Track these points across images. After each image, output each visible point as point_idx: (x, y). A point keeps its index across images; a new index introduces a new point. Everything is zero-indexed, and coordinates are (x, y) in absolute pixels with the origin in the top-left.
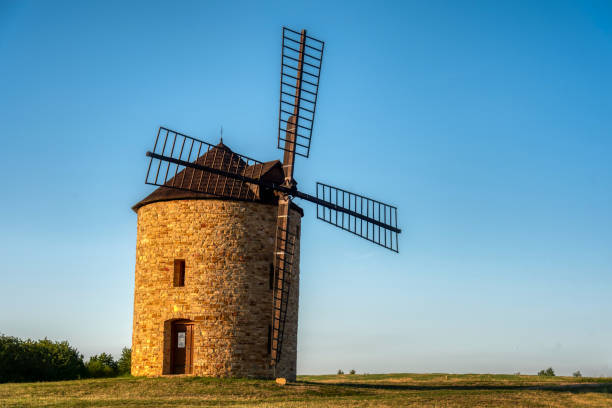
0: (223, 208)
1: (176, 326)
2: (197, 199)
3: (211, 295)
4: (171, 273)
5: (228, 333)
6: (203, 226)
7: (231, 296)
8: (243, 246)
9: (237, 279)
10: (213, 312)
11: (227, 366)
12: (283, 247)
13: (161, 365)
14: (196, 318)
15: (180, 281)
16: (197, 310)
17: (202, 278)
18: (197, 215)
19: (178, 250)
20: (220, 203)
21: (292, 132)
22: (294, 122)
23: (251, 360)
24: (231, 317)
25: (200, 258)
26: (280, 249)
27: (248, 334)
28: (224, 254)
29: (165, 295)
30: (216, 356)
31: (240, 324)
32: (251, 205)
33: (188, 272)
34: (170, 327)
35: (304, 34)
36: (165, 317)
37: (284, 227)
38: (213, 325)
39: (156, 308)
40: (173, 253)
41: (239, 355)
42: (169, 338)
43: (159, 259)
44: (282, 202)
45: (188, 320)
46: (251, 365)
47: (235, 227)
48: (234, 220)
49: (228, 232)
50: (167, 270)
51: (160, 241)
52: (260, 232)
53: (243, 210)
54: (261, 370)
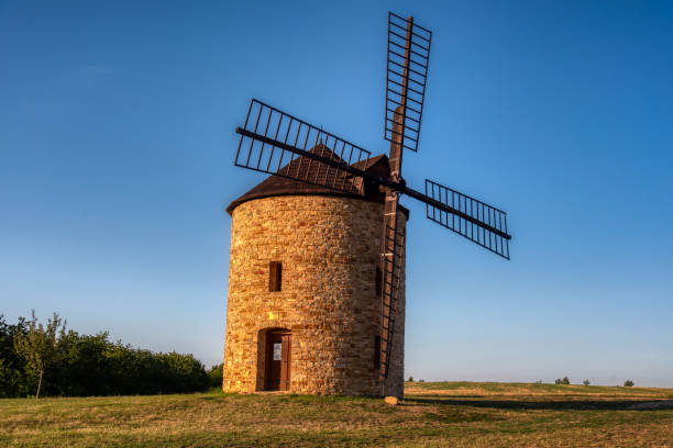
0: (324, 205)
1: (271, 336)
2: (295, 194)
3: (310, 301)
4: (266, 277)
5: (330, 345)
6: (302, 224)
7: (333, 302)
8: (346, 247)
9: (339, 283)
10: (312, 320)
11: (328, 383)
12: (391, 248)
13: (254, 381)
14: (295, 327)
15: (276, 284)
16: (295, 318)
17: (301, 281)
18: (295, 212)
19: (274, 251)
20: (321, 199)
21: (400, 124)
22: (401, 113)
23: (356, 376)
24: (333, 327)
25: (299, 259)
26: (387, 250)
27: (352, 346)
28: (325, 254)
29: (260, 301)
30: (316, 370)
31: (343, 334)
32: (355, 202)
33: (285, 275)
34: (264, 337)
35: (411, 22)
36: (259, 326)
37: (392, 225)
38: (313, 335)
39: (249, 316)
40: (267, 255)
41: (342, 370)
42: (264, 350)
43: (253, 262)
44: (389, 199)
45: (285, 330)
46: (356, 380)
47: (336, 226)
48: (336, 218)
49: (330, 231)
50: (262, 273)
51: (254, 242)
52: (364, 232)
53: (346, 206)
54: (366, 387)
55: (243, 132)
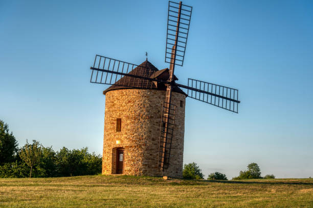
0: (139, 93)
1: (118, 151)
2: (127, 89)
3: (133, 136)
4: (115, 125)
5: (141, 154)
6: (129, 102)
7: (142, 136)
8: (148, 111)
9: (145, 127)
10: (133, 144)
11: (140, 171)
12: (168, 112)
13: (111, 170)
14: (126, 147)
15: (119, 129)
16: (126, 143)
17: (129, 127)
18: (127, 97)
19: (118, 114)
20: (137, 91)
21: (174, 56)
22: (175, 50)
23: (153, 168)
24: (142, 146)
25: (128, 117)
26: (166, 113)
27: (151, 155)
28: (139, 115)
29: (113, 136)
30: (135, 165)
31: (147, 150)
32: (153, 91)
33: (123, 125)
34: (116, 152)
35: (181, 4)
36: (113, 146)
37: (168, 102)
38: (133, 150)
39: (109, 142)
40: (116, 116)
41: (146, 165)
42: (115, 157)
43: (111, 118)
44: (168, 89)
45: (122, 148)
46: (153, 169)
47: (144, 102)
48: (144, 99)
49: (141, 104)
51: (111, 110)
52: (157, 104)
53: (149, 93)
54: (158, 173)
55: (93, 69)
